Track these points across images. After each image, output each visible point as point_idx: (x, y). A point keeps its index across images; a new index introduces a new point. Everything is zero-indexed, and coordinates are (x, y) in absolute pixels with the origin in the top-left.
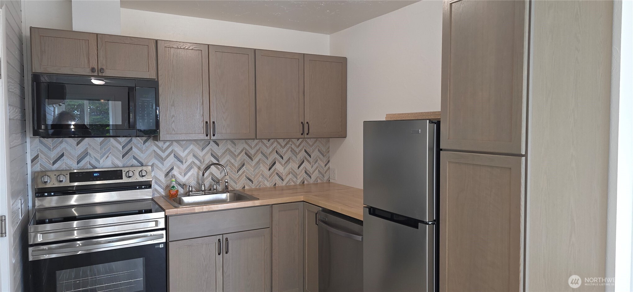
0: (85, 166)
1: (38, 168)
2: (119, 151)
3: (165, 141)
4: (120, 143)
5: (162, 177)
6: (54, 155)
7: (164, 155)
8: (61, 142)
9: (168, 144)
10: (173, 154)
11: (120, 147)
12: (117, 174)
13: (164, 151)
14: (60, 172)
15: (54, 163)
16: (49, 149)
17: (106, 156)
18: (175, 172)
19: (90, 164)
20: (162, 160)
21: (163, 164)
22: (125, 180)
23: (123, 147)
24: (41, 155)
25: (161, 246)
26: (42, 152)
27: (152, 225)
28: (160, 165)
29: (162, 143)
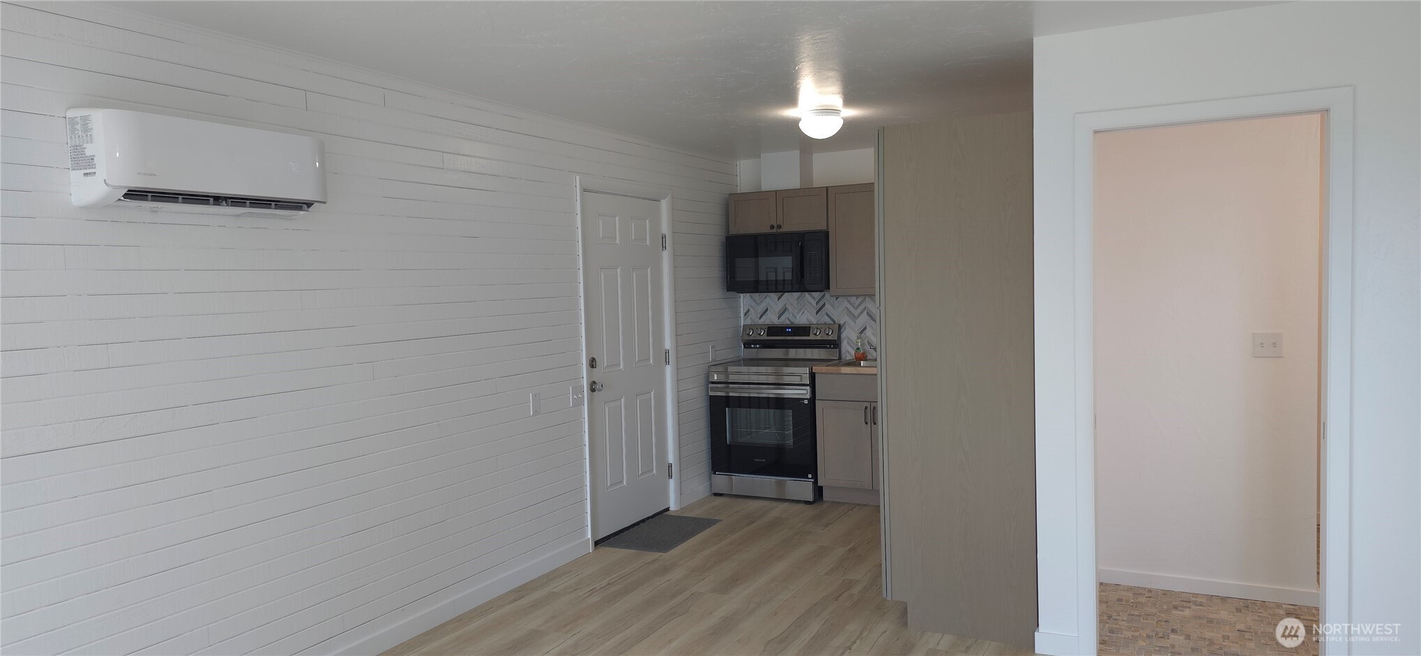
0: (784, 321)
1: (749, 322)
2: (813, 307)
3: (857, 296)
4: (814, 298)
5: (854, 336)
6: (760, 309)
7: (856, 313)
8: (766, 297)
9: (860, 299)
10: (866, 312)
11: (814, 303)
12: (805, 330)
13: (856, 308)
14: (761, 327)
15: (761, 317)
16: (757, 304)
17: (801, 312)
18: (869, 332)
19: (788, 319)
20: (854, 318)
21: (855, 322)
22: (812, 337)
23: (817, 303)
24: (751, 309)
25: (806, 402)
26: (752, 306)
27: (796, 380)
28: (852, 323)
29: (855, 298)
